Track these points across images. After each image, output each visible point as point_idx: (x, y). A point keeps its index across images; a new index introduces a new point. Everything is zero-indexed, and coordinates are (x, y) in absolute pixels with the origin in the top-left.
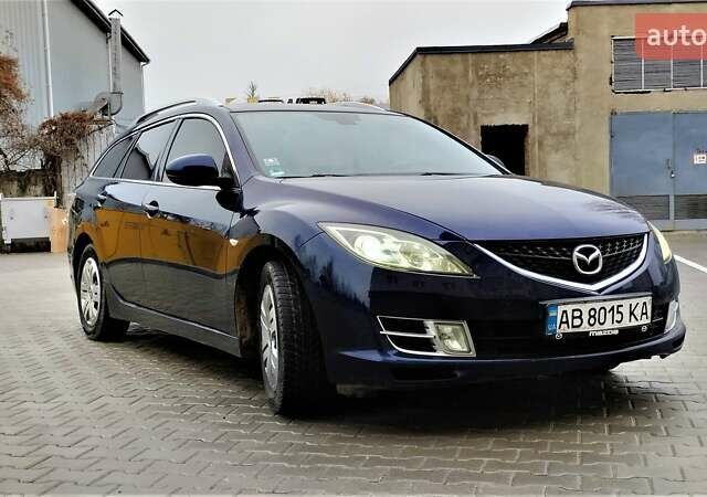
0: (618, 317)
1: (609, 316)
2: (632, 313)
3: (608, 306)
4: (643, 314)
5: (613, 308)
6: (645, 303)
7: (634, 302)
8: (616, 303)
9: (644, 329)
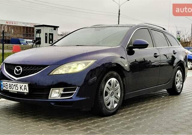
0: (17, 88)
1: (14, 87)
2: (21, 88)
3: (14, 84)
4: (25, 89)
5: (15, 85)
6: (25, 86)
7: (21, 84)
8: (16, 84)
9: (26, 94)
